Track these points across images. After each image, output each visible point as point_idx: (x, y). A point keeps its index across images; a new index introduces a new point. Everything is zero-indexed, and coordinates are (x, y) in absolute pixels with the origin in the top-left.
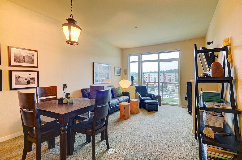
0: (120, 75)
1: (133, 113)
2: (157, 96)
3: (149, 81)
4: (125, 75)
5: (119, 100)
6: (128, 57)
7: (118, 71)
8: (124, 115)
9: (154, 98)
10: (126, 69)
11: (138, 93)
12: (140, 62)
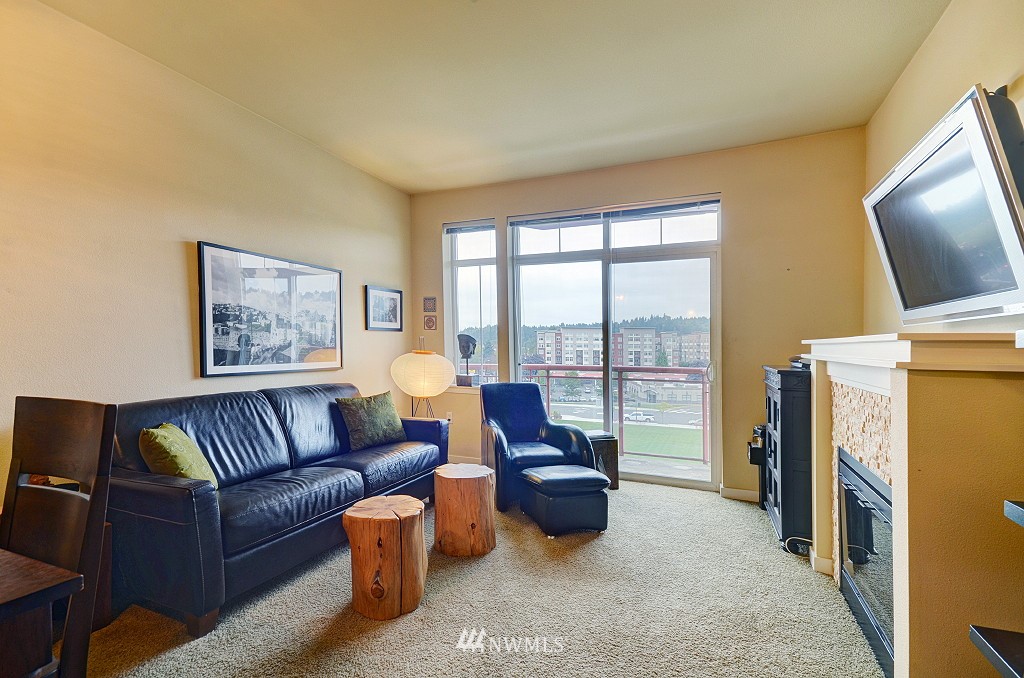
0: (400, 330)
1: (452, 555)
2: (597, 442)
3: (559, 358)
4: (430, 328)
5: (365, 477)
6: (446, 238)
7: (387, 306)
8: (379, 593)
9: (582, 452)
10: (434, 299)
11: (493, 423)
12: (508, 263)
